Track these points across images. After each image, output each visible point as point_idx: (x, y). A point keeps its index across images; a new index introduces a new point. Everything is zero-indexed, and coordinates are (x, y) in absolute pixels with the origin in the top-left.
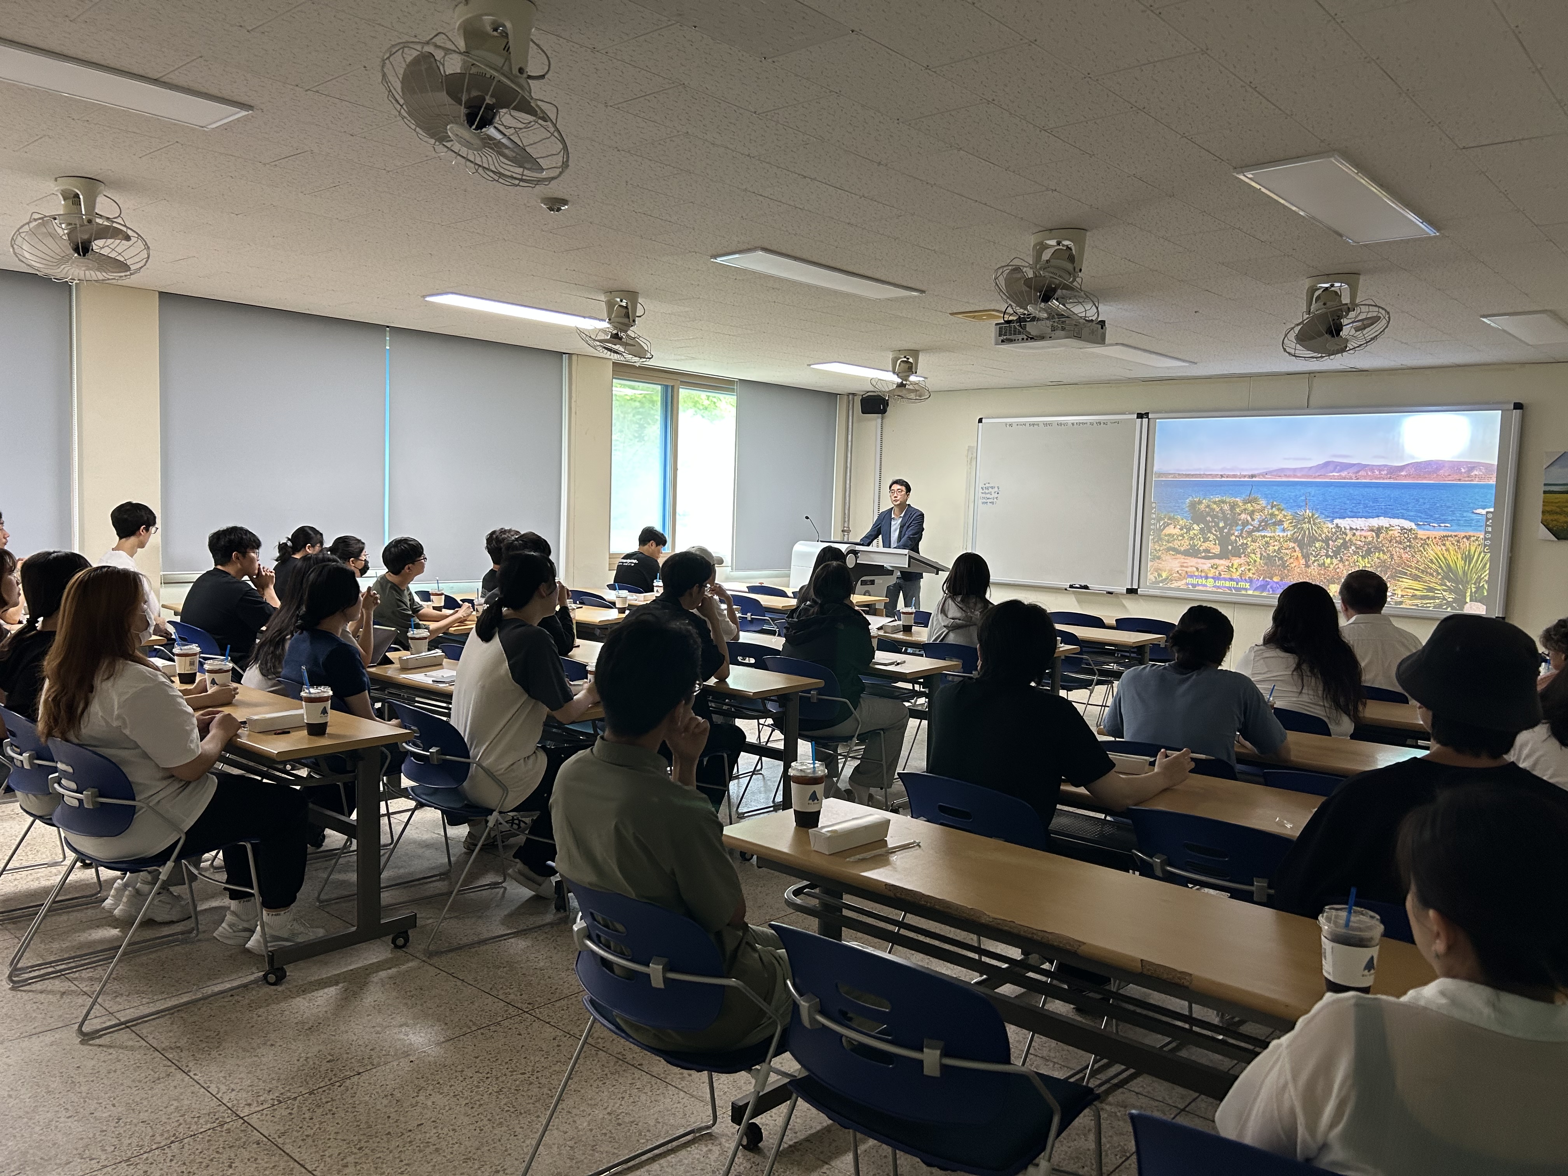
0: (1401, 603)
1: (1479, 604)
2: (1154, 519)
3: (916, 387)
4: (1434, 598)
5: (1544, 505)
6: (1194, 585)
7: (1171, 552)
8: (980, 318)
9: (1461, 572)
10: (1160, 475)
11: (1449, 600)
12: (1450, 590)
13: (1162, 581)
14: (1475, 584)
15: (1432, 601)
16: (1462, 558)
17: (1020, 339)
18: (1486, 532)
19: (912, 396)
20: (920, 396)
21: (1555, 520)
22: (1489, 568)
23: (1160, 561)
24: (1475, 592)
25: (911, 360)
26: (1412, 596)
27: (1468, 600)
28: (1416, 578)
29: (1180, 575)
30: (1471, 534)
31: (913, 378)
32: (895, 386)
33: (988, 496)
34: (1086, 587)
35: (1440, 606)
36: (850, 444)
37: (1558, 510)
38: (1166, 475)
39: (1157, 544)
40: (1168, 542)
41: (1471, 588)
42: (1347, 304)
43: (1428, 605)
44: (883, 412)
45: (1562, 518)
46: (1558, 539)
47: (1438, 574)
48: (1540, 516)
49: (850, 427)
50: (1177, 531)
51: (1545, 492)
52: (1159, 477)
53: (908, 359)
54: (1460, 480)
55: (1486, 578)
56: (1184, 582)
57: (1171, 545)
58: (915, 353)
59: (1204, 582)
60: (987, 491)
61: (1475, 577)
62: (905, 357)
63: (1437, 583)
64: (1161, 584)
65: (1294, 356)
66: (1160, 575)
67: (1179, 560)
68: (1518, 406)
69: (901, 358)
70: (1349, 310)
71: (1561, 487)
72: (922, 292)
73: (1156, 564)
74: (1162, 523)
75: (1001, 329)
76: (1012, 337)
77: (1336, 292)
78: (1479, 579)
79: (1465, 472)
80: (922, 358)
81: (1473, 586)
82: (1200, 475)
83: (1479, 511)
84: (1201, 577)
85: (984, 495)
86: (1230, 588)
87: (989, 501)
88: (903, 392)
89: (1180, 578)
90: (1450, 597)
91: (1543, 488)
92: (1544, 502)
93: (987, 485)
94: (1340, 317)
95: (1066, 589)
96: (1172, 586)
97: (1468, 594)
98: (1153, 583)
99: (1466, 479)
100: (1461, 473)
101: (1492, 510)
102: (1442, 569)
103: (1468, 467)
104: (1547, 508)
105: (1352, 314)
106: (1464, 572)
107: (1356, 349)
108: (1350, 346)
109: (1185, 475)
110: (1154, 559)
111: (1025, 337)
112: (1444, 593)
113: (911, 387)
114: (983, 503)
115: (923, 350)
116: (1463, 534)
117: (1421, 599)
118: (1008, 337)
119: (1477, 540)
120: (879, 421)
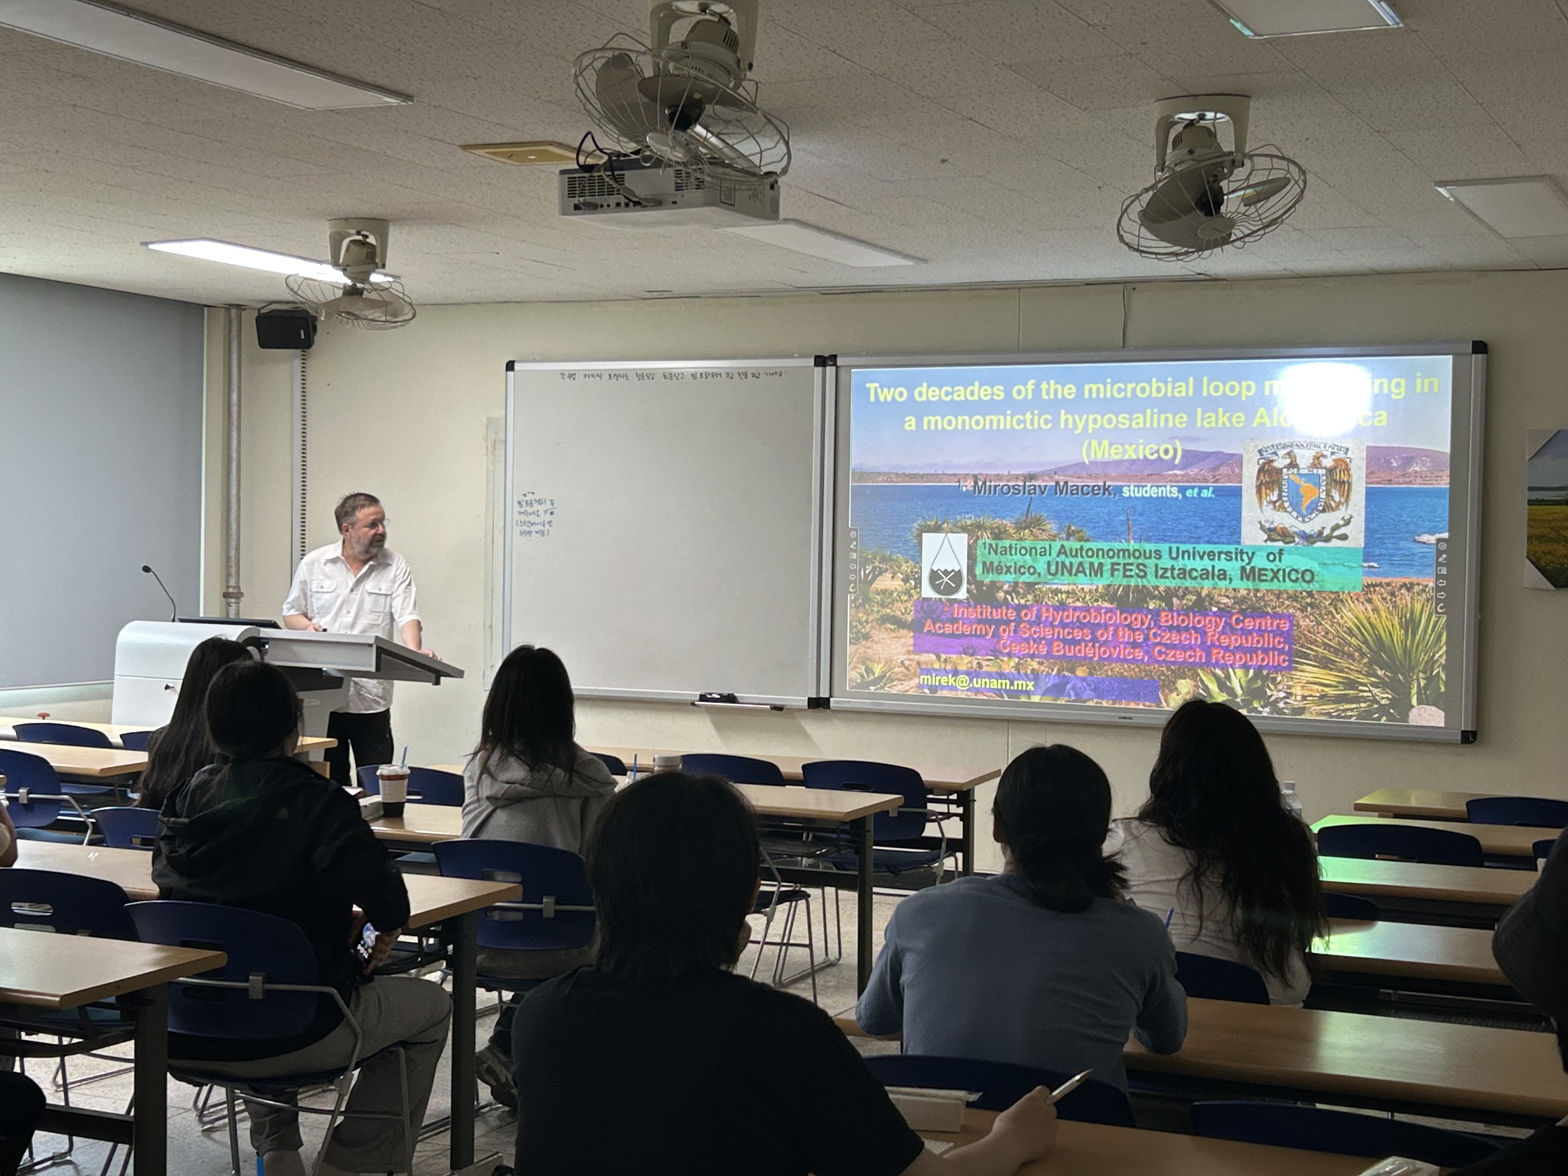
0: (1302, 710)
1: (1433, 708)
2: (855, 561)
3: (386, 296)
4: (1356, 700)
5: (1529, 526)
6: (933, 689)
7: (889, 626)
8: (522, 158)
9: (1399, 651)
10: (861, 475)
11: (1383, 702)
12: (1382, 684)
13: (874, 682)
14: (1424, 672)
15: (1354, 706)
16: (1400, 623)
17: (613, 204)
18: (1438, 577)
19: (377, 314)
20: (395, 315)
21: (1549, 552)
22: (1447, 643)
23: (868, 644)
24: (1426, 687)
25: (371, 240)
26: (1322, 697)
27: (1414, 701)
28: (1325, 664)
29: (907, 668)
30: (1414, 580)
31: (376, 278)
32: (339, 293)
33: (533, 518)
34: (731, 699)
35: (1368, 714)
36: (235, 410)
37: (1553, 534)
38: (873, 475)
39: (862, 609)
40: (883, 605)
41: (1418, 679)
42: (1231, 153)
43: (1349, 713)
44: (306, 344)
45: (1561, 550)
46: (1555, 586)
47: (1363, 654)
48: (1523, 548)
49: (235, 374)
50: (897, 584)
51: (1531, 502)
52: (859, 480)
53: (366, 237)
54: (1390, 481)
55: (1443, 660)
56: (914, 682)
57: (889, 611)
58: (380, 225)
59: (951, 681)
60: (530, 510)
61: (1423, 658)
62: (358, 233)
63: (1359, 672)
64: (872, 688)
65: (1137, 250)
66: (869, 671)
67: (903, 640)
68: (1480, 347)
69: (350, 235)
70: (1235, 164)
71: (1559, 493)
72: (408, 97)
73: (862, 650)
74: (869, 568)
75: (571, 181)
76: (597, 200)
77: (1208, 129)
78: (1431, 662)
79: (1398, 467)
80: (395, 236)
81: (1421, 675)
82: (935, 477)
83: (1425, 538)
84: (947, 673)
85: (523, 518)
86: (998, 692)
87: (534, 528)
88: (357, 307)
89: (905, 675)
90: (1384, 697)
91: (1527, 496)
92: (1529, 520)
93: (529, 497)
94: (1217, 179)
95: (693, 704)
96: (894, 691)
97: (1414, 690)
98: (858, 686)
99: (1401, 480)
100: (1392, 469)
101: (1446, 535)
102: (1368, 647)
103: (1402, 458)
104: (1537, 532)
105: (1240, 173)
106: (1405, 650)
107: (1246, 239)
108: (1236, 233)
109: (910, 475)
110: (857, 639)
111: (623, 201)
112: (1375, 691)
113: (374, 296)
114: (522, 533)
115: (395, 221)
116: (1399, 581)
117: (1334, 702)
118: (589, 199)
119: (1424, 591)
120: (298, 363)
